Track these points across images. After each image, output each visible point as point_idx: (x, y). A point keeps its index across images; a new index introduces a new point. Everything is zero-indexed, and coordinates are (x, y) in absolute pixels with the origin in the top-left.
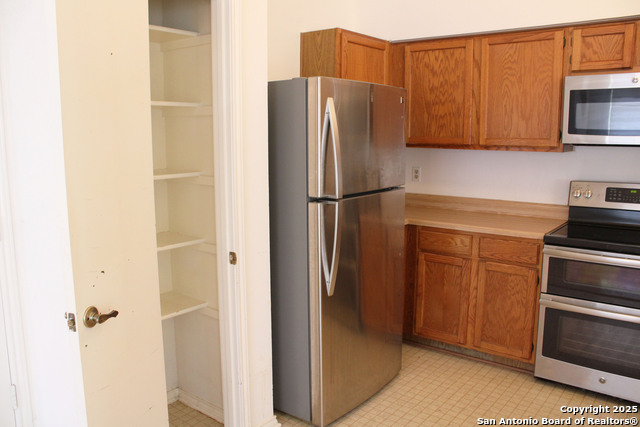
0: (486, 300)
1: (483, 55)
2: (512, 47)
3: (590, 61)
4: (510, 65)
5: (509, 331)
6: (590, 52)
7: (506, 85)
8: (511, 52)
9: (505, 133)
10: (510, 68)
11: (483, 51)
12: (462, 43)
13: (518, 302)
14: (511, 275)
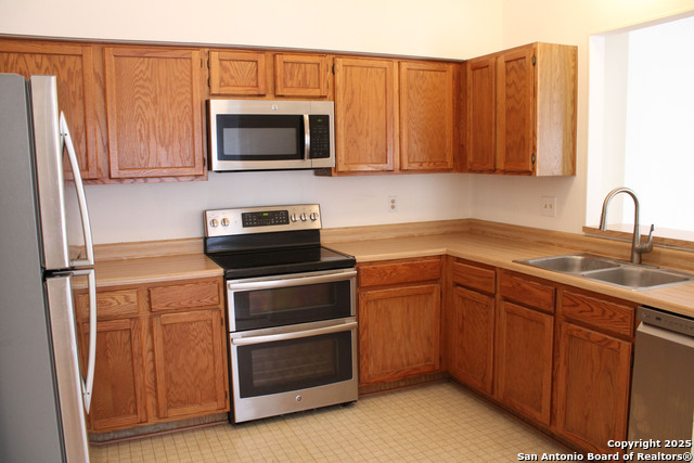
0: (166, 359)
1: (107, 68)
2: (143, 63)
3: (228, 85)
4: (141, 82)
5: (198, 386)
6: (226, 77)
7: (139, 106)
8: (143, 68)
9: (143, 162)
10: (143, 87)
11: (107, 63)
12: (78, 50)
13: (204, 351)
14: (191, 323)
